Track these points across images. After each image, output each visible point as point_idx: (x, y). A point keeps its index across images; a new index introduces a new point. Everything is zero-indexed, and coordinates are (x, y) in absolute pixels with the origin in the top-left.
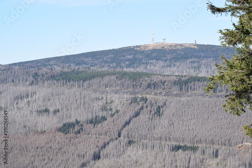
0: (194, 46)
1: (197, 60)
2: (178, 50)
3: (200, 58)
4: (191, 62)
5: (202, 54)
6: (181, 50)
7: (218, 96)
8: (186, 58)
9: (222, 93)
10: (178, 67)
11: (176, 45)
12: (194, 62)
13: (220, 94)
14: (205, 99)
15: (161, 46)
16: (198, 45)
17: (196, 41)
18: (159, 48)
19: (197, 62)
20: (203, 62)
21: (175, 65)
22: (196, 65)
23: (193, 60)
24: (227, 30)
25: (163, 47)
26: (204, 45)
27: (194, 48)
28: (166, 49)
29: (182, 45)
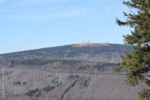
0: (107, 45)
1: (109, 53)
2: (98, 47)
3: (110, 52)
5: (112, 50)
6: (99, 47)
7: (122, 75)
8: (103, 52)
9: (123, 73)
10: (98, 57)
11: (96, 44)
12: (107, 54)
13: (122, 73)
14: (114, 76)
15: (87, 45)
16: (109, 44)
17: (108, 42)
18: (86, 46)
20: (113, 54)
21: (95, 56)
22: (108, 56)
23: (106, 53)
24: (128, 35)
25: (89, 45)
26: (113, 44)
27: (107, 46)
28: (90, 46)
29: (100, 44)
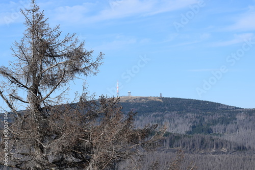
0: (159, 100)
1: (161, 113)
2: (143, 103)
3: (164, 112)
4: (155, 116)
5: (167, 108)
6: (146, 104)
7: (175, 151)
8: (150, 112)
9: (178, 148)
10: (141, 121)
11: (141, 98)
12: (157, 116)
13: (176, 149)
14: (161, 154)
15: (126, 99)
16: (163, 99)
17: (161, 94)
18: (123, 102)
19: (161, 115)
20: (167, 115)
21: (138, 119)
22: (159, 118)
23: (156, 113)
25: (128, 101)
26: (169, 98)
27: (159, 101)
28: (131, 102)
29: (146, 98)
